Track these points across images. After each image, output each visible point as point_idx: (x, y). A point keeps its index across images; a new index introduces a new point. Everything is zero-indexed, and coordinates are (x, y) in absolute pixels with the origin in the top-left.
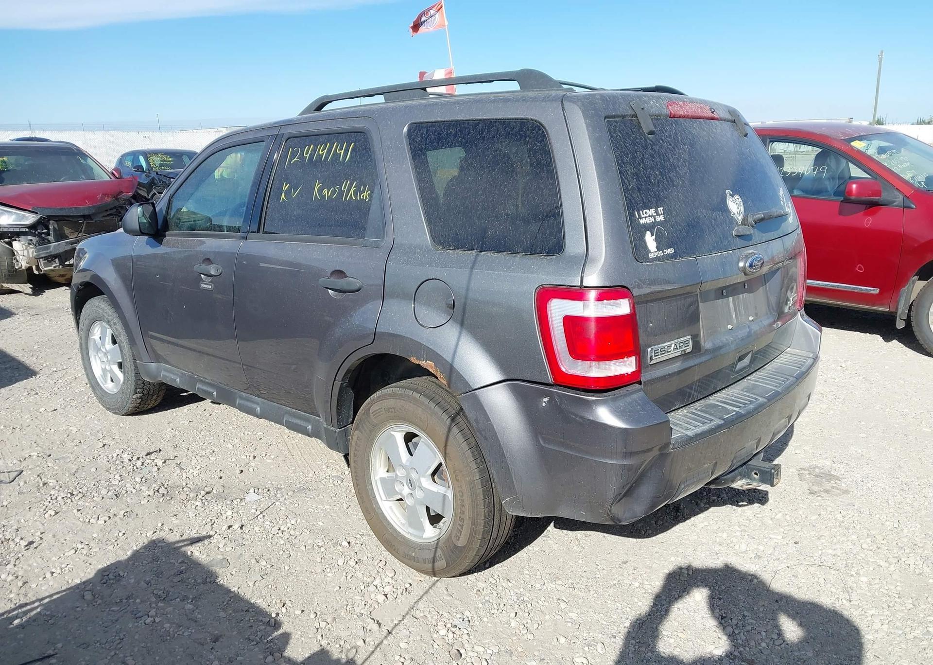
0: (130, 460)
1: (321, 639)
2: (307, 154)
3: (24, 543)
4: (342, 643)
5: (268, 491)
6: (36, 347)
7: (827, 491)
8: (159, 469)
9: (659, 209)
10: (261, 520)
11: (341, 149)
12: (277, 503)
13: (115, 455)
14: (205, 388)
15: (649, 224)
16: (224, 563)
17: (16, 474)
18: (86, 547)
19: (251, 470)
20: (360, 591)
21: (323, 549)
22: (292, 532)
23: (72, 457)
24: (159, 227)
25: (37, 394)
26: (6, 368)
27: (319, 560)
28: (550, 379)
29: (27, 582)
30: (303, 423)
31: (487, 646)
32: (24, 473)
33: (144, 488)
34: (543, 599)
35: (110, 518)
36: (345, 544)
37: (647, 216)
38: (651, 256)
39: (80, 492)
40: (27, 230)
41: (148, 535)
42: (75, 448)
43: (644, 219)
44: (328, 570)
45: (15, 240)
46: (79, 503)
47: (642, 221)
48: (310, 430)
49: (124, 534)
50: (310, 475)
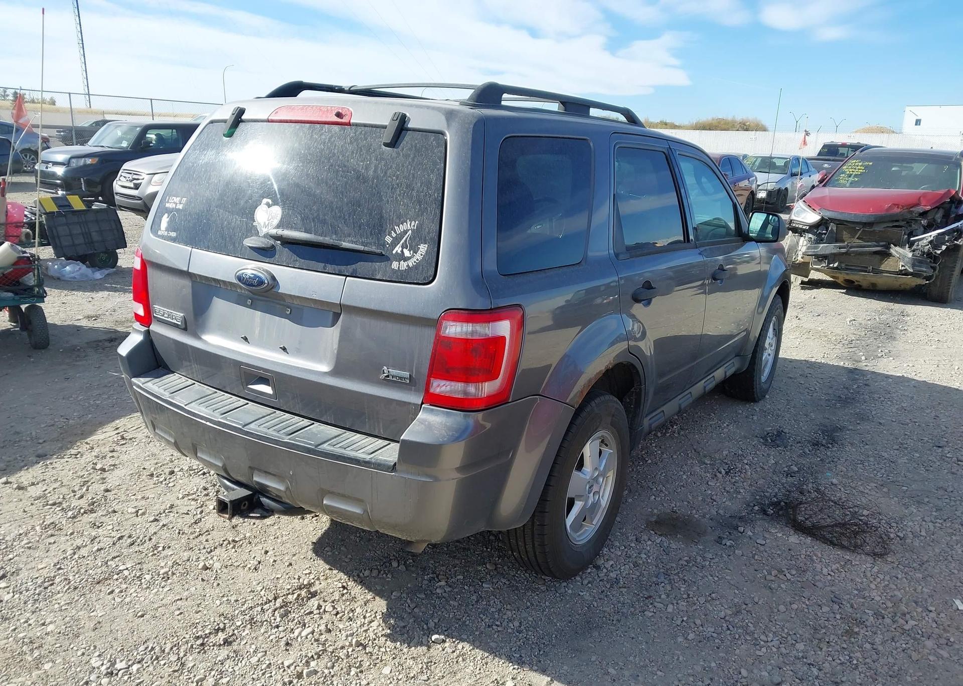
9: (183, 200)
15: (171, 209)
37: (172, 202)
38: (160, 233)
40: (810, 228)
43: (170, 204)
47: (167, 205)
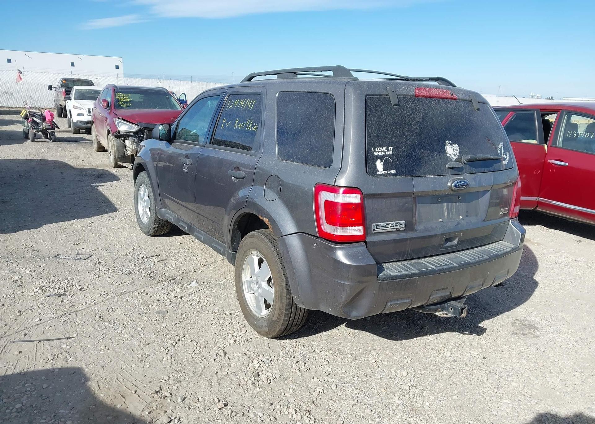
0: (142, 258)
1: (194, 355)
2: (236, 104)
3: (79, 288)
4: (203, 359)
5: (203, 283)
6: (122, 197)
7: (524, 335)
8: (154, 264)
9: (390, 148)
10: (193, 296)
11: (250, 103)
12: (205, 289)
13: (136, 254)
14: (183, 225)
15: (381, 156)
16: (165, 313)
17: (89, 256)
18: (106, 294)
19: (200, 271)
20: (224, 337)
21: (216, 315)
22: (205, 304)
23: (117, 252)
24: (171, 137)
25: (114, 220)
26: (104, 206)
27: (212, 319)
28: (317, 235)
29: (74, 305)
30: (219, 248)
31: (274, 374)
32: (92, 256)
33: (143, 272)
34: (317, 358)
35: (122, 283)
36: (228, 314)
37: (380, 151)
38: (378, 173)
39: (113, 269)
40: (133, 134)
41: (136, 294)
42: (120, 248)
43: (377, 152)
44: (214, 324)
45: (127, 139)
46: (111, 274)
47: (375, 154)
48: (222, 252)
49: (125, 291)
50: (228, 278)
